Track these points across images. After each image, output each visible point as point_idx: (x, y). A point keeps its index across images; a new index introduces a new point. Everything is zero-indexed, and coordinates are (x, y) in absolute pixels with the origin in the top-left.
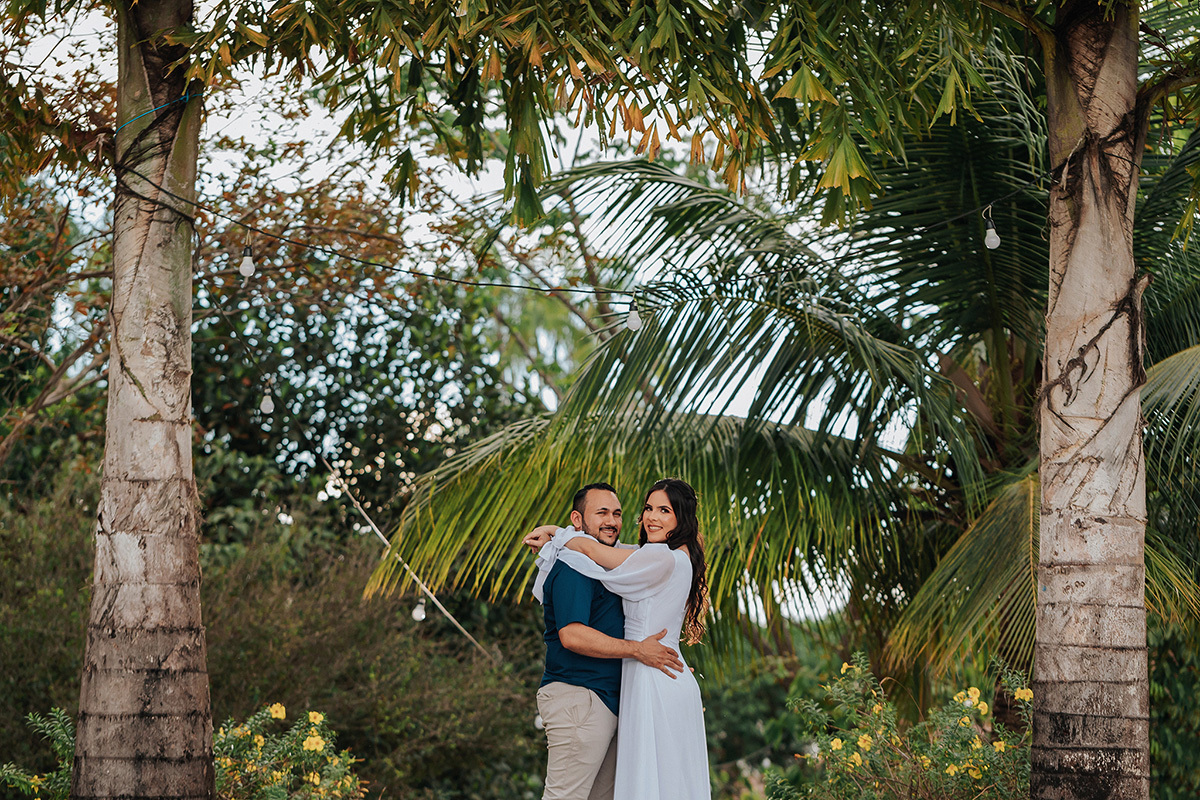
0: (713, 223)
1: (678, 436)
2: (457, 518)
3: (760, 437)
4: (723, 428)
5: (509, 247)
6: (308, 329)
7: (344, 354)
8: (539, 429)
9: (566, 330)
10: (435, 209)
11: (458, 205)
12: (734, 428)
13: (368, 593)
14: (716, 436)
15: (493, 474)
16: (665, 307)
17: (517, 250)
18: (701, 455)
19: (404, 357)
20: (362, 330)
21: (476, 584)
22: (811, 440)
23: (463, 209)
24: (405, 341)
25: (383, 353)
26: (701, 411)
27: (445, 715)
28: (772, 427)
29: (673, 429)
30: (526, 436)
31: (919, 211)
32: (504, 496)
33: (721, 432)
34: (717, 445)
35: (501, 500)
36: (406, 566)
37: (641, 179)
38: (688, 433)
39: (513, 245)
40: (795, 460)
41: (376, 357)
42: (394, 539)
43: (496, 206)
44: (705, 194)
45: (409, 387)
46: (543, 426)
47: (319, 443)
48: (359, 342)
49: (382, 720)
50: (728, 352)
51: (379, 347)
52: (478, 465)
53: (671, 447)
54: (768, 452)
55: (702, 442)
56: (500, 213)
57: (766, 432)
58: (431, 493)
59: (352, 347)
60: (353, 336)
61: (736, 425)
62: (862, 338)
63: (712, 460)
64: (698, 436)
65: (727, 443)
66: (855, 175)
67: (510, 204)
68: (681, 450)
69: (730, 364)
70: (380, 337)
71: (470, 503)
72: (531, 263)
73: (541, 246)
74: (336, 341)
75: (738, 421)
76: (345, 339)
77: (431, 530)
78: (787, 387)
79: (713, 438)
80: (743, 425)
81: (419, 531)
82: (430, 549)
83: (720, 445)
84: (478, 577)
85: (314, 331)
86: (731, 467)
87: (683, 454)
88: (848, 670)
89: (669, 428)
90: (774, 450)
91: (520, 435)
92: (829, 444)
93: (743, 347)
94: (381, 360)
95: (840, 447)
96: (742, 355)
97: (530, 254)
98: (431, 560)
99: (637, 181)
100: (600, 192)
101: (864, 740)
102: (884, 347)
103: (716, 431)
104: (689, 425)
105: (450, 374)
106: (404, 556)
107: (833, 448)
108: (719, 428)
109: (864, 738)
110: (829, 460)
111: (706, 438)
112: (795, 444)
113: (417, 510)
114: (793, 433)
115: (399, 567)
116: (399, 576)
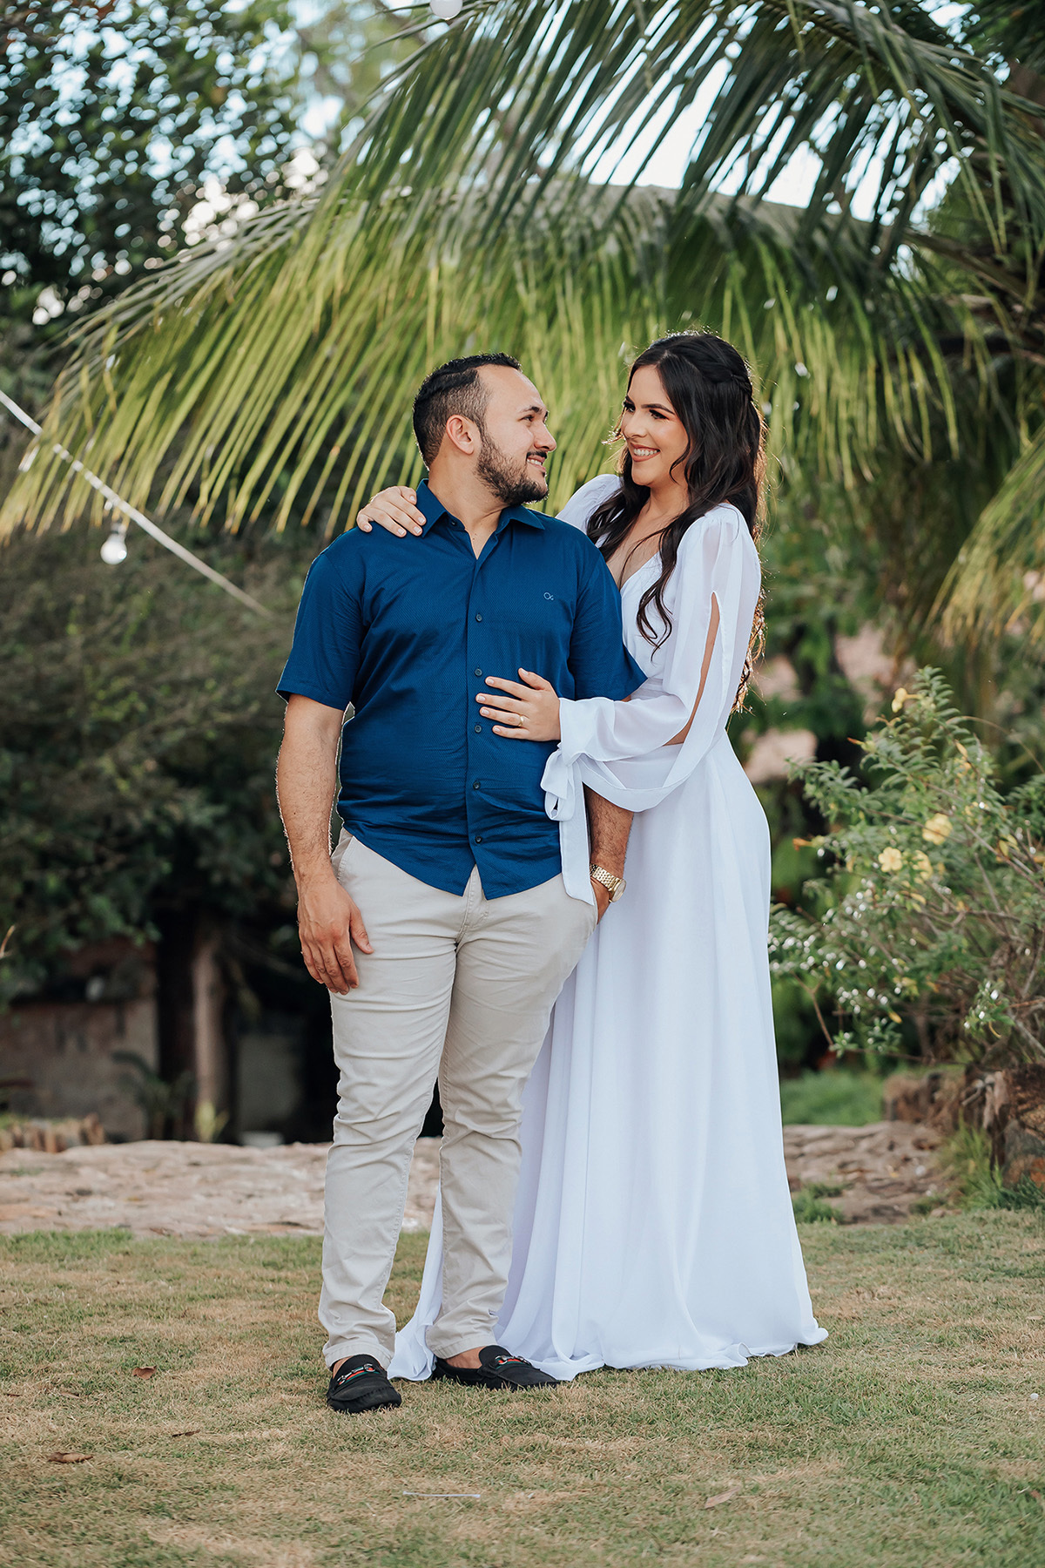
1: (556, 226)
2: (162, 386)
3: (704, 225)
4: (637, 208)
12: (656, 208)
13: (3, 525)
14: (624, 224)
18: (598, 261)
21: (203, 499)
22: (794, 225)
26: (597, 179)
28: (725, 205)
29: (547, 215)
33: (634, 216)
34: (625, 239)
38: (573, 221)
40: (768, 264)
49: (93, 699)
50: (642, 69)
52: (191, 292)
53: (543, 247)
54: (718, 249)
55: (598, 236)
57: (714, 215)
58: (107, 347)
61: (660, 202)
62: (890, 36)
63: (617, 268)
64: (590, 224)
65: (645, 236)
68: (561, 253)
69: (646, 92)
75: (662, 196)
79: (618, 228)
80: (671, 202)
82: (114, 444)
83: (631, 241)
84: (205, 489)
86: (651, 279)
87: (566, 259)
88: (907, 703)
89: (539, 212)
90: (730, 245)
92: (825, 230)
93: (666, 64)
95: (845, 236)
96: (666, 79)
101: (937, 833)
102: (927, 54)
103: (625, 214)
104: (576, 204)
105: (222, 129)
106: (72, 449)
107: (832, 236)
108: (630, 208)
109: (938, 827)
110: (826, 258)
111: (607, 228)
112: (767, 236)
113: (84, 377)
114: (761, 215)
115: (65, 466)
116: (64, 486)
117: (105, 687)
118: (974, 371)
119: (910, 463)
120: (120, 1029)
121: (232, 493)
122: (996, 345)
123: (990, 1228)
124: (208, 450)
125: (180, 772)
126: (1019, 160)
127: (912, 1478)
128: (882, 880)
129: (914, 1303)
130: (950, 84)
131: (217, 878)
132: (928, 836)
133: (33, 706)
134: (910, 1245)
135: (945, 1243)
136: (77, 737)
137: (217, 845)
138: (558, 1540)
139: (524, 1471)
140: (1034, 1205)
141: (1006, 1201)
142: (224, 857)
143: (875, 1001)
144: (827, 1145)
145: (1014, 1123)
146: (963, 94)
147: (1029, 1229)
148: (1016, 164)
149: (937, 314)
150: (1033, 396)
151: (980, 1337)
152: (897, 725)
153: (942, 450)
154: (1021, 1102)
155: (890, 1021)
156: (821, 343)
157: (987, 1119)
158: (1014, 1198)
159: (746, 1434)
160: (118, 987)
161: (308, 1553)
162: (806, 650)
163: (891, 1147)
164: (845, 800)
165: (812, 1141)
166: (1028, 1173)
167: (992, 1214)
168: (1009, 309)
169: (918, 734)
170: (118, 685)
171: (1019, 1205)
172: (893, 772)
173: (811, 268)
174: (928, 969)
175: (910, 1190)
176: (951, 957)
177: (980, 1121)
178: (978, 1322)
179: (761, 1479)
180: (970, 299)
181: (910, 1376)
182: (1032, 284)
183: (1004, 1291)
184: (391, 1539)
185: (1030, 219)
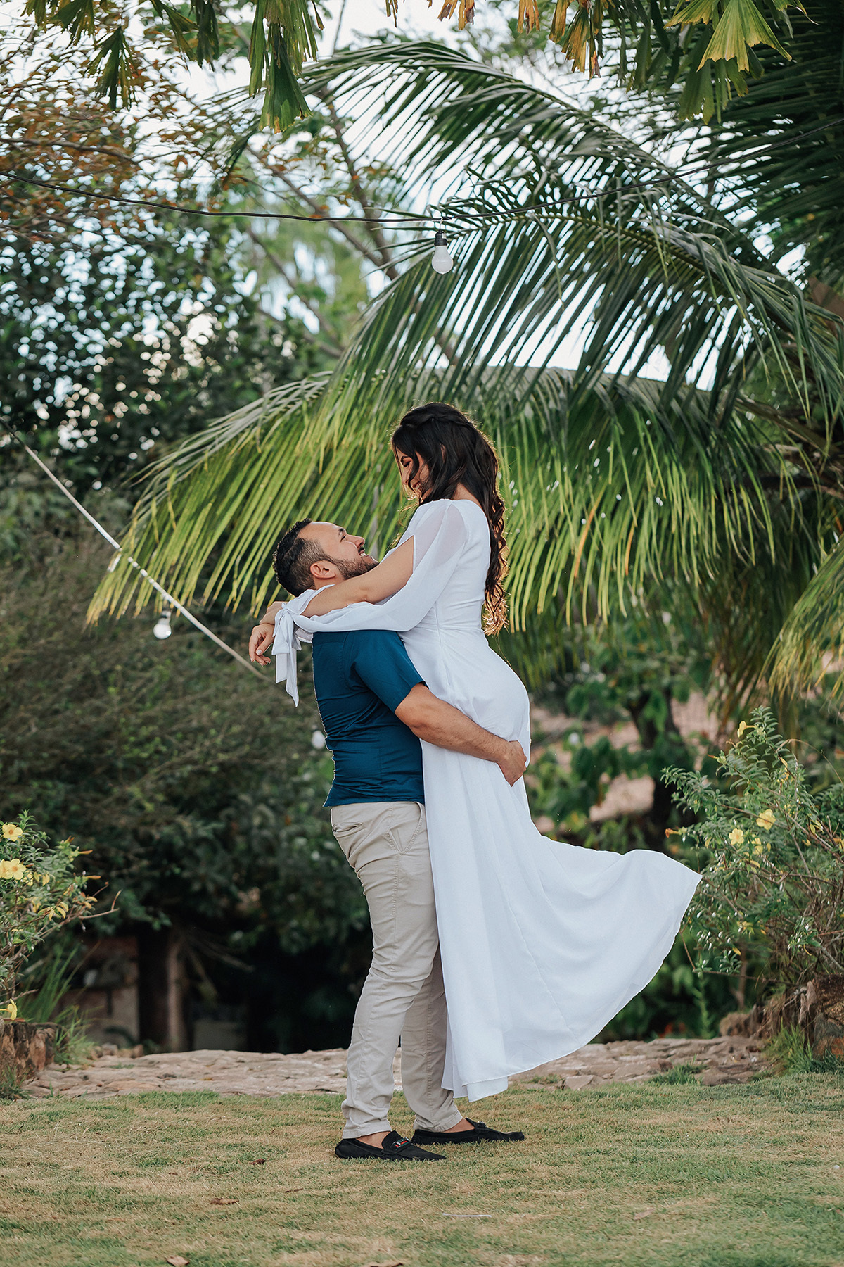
0: (518, 121)
1: (489, 399)
2: (205, 512)
3: (593, 394)
4: (546, 385)
5: (262, 157)
6: (31, 259)
7: (76, 287)
8: (310, 393)
9: (326, 245)
10: (167, 112)
11: (197, 108)
12: (559, 384)
13: (94, 613)
14: (537, 397)
15: (249, 456)
16: (470, 231)
17: (272, 161)
18: (519, 422)
19: (145, 288)
20: (96, 257)
21: (234, 593)
22: (657, 396)
23: (203, 113)
24: (147, 270)
25: (120, 284)
26: (520, 363)
27: (202, 730)
28: (608, 383)
29: (484, 390)
30: (293, 403)
31: (786, 98)
32: (266, 481)
33: (545, 393)
34: (538, 407)
35: (262, 487)
36: (143, 572)
37: (426, 67)
38: (501, 396)
39: (265, 156)
40: (640, 424)
41: (113, 289)
42: (126, 541)
43: (242, 106)
44: (507, 84)
45: (150, 323)
46: (314, 390)
47: (50, 391)
48: (94, 272)
49: (126, 742)
51: (115, 278)
52: (230, 444)
54: (602, 413)
55: (518, 405)
56: (249, 116)
57: (600, 389)
58: (171, 483)
59: (84, 278)
60: (86, 265)
61: (563, 381)
62: (727, 265)
63: (532, 427)
64: (514, 397)
65: (552, 404)
66: (754, 40)
67: (259, 103)
70: (118, 264)
71: (222, 490)
72: (287, 176)
73: (299, 156)
74: (64, 272)
75: (565, 376)
76: (77, 269)
77: (172, 530)
78: (625, 330)
79: (532, 398)
80: (571, 380)
81: (156, 532)
82: (172, 553)
83: (542, 410)
84: (235, 585)
85: (38, 261)
86: (557, 435)
87: (497, 423)
88: (746, 731)
89: (478, 390)
90: (613, 412)
91: (286, 401)
92: (679, 400)
94: (119, 292)
95: (693, 403)
97: (288, 166)
98: (173, 567)
99: (421, 69)
100: (375, 85)
101: (767, 821)
102: (752, 276)
103: (537, 388)
104: (503, 384)
105: (199, 307)
106: (140, 560)
107: (684, 405)
108: (541, 386)
109: (766, 819)
110: (679, 420)
111: (525, 399)
112: (638, 404)
113: (154, 505)
114: (634, 389)
115: (135, 572)
116: (136, 583)
117: (134, 733)
118: (785, 500)
119: (739, 566)
120: (109, 1011)
121: (255, 588)
122: (801, 481)
123: (805, 1083)
124: (236, 558)
125: (181, 802)
126: (819, 351)
127: (761, 1204)
128: (730, 853)
129: (756, 1124)
130: (769, 298)
131: (196, 887)
132: (760, 823)
133: (80, 748)
134: (751, 1095)
135: (774, 1092)
136: (111, 772)
137: (197, 860)
138: (544, 1236)
139: (517, 1205)
140: (834, 1069)
141: (815, 1067)
142: (202, 870)
143: (723, 940)
144: (686, 1050)
145: (820, 1015)
146: (778, 306)
147: (831, 1083)
148: (816, 355)
149: (757, 459)
150: (828, 520)
151: (801, 1140)
152: (740, 746)
153: (763, 557)
154: (825, 1000)
155: (733, 953)
156: (678, 481)
157: (801, 1015)
158: (822, 1065)
159: (654, 1187)
160: (108, 977)
161: (391, 1242)
162: (648, 712)
163: (731, 1051)
164: (705, 799)
165: (674, 1048)
166: (830, 1048)
167: (806, 1076)
168: (811, 457)
169: (754, 753)
170: (145, 732)
171: (823, 1070)
172: (739, 777)
173: (670, 427)
174: (760, 915)
175: (748, 1069)
176: (776, 906)
177: (796, 1019)
178: (799, 1133)
179: (666, 1206)
180: (782, 448)
181: (756, 1158)
182: (829, 439)
183: (815, 1117)
184: (441, 1235)
185: (826, 391)
